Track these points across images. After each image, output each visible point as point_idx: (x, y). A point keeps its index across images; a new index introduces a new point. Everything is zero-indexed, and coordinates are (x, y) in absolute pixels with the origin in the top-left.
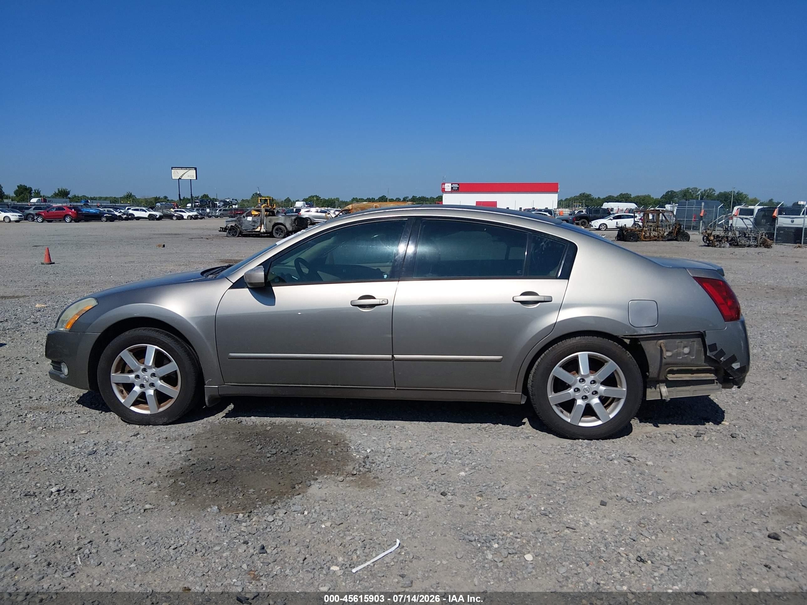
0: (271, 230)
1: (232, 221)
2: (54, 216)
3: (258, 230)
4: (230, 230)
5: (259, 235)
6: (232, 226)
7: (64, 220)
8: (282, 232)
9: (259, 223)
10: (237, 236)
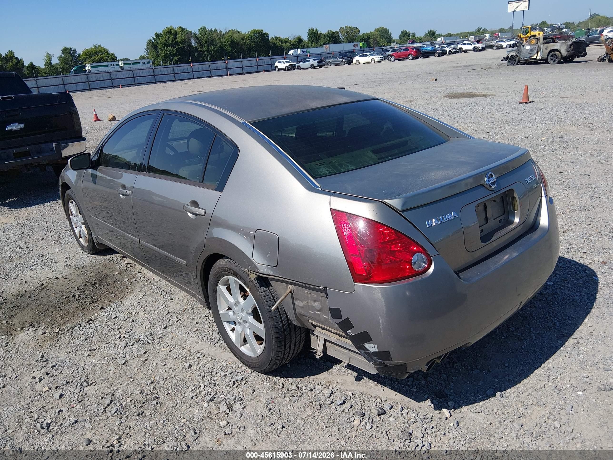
0: (546, 57)
1: (513, 51)
2: (402, 55)
3: (535, 57)
4: (510, 59)
5: (536, 62)
6: (512, 56)
7: (408, 59)
8: (557, 58)
9: (536, 51)
10: (515, 64)
